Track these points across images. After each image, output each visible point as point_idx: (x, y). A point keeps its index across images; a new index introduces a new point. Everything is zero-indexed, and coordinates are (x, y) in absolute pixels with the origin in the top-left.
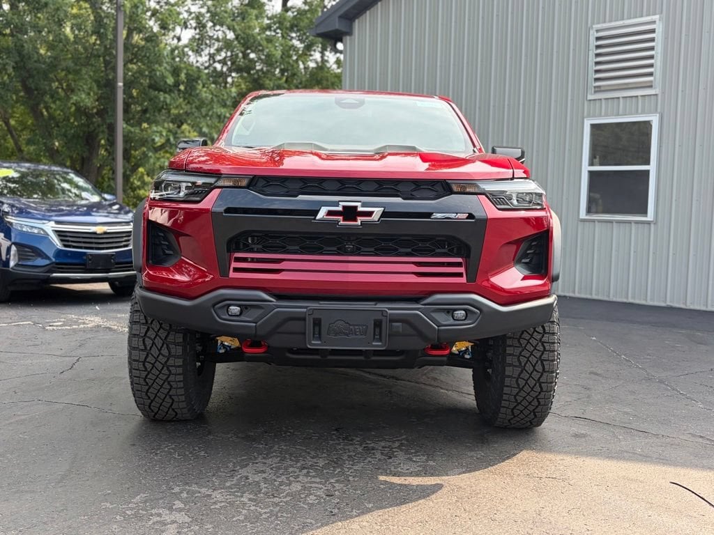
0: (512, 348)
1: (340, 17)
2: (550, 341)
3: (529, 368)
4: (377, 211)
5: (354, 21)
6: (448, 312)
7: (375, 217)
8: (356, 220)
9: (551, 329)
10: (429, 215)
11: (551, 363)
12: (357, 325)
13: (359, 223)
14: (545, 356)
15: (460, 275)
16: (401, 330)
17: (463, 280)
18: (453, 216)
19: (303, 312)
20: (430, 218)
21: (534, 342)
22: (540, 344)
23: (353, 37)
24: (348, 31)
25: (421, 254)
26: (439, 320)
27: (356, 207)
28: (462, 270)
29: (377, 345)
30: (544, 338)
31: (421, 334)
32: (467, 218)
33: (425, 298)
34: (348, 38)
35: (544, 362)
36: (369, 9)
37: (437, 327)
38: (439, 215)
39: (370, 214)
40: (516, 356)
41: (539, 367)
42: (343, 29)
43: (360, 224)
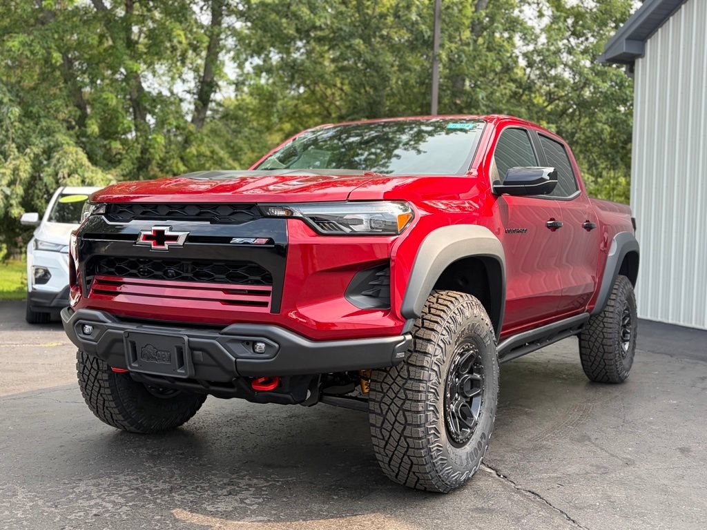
0: (374, 393)
1: (629, 39)
2: (414, 389)
3: (390, 417)
4: (182, 236)
5: (646, 42)
6: (248, 344)
7: (181, 242)
8: (163, 245)
9: (417, 375)
10: (228, 239)
11: (414, 415)
12: (164, 351)
13: (166, 247)
14: (407, 406)
15: (265, 304)
16: (202, 360)
17: (267, 310)
18: (251, 241)
19: (120, 334)
20: (229, 243)
21: (396, 388)
22: (402, 391)
23: (645, 59)
24: (640, 53)
25: (232, 280)
26: (236, 352)
27: (163, 231)
28: (268, 299)
29: (181, 373)
30: (407, 385)
31: (219, 365)
32: (267, 243)
33: (224, 327)
34: (640, 60)
35: (406, 413)
36: (661, 26)
37: (234, 359)
38: (237, 240)
39: (175, 238)
40: (378, 402)
41: (401, 418)
42: (633, 51)
43: (167, 249)
